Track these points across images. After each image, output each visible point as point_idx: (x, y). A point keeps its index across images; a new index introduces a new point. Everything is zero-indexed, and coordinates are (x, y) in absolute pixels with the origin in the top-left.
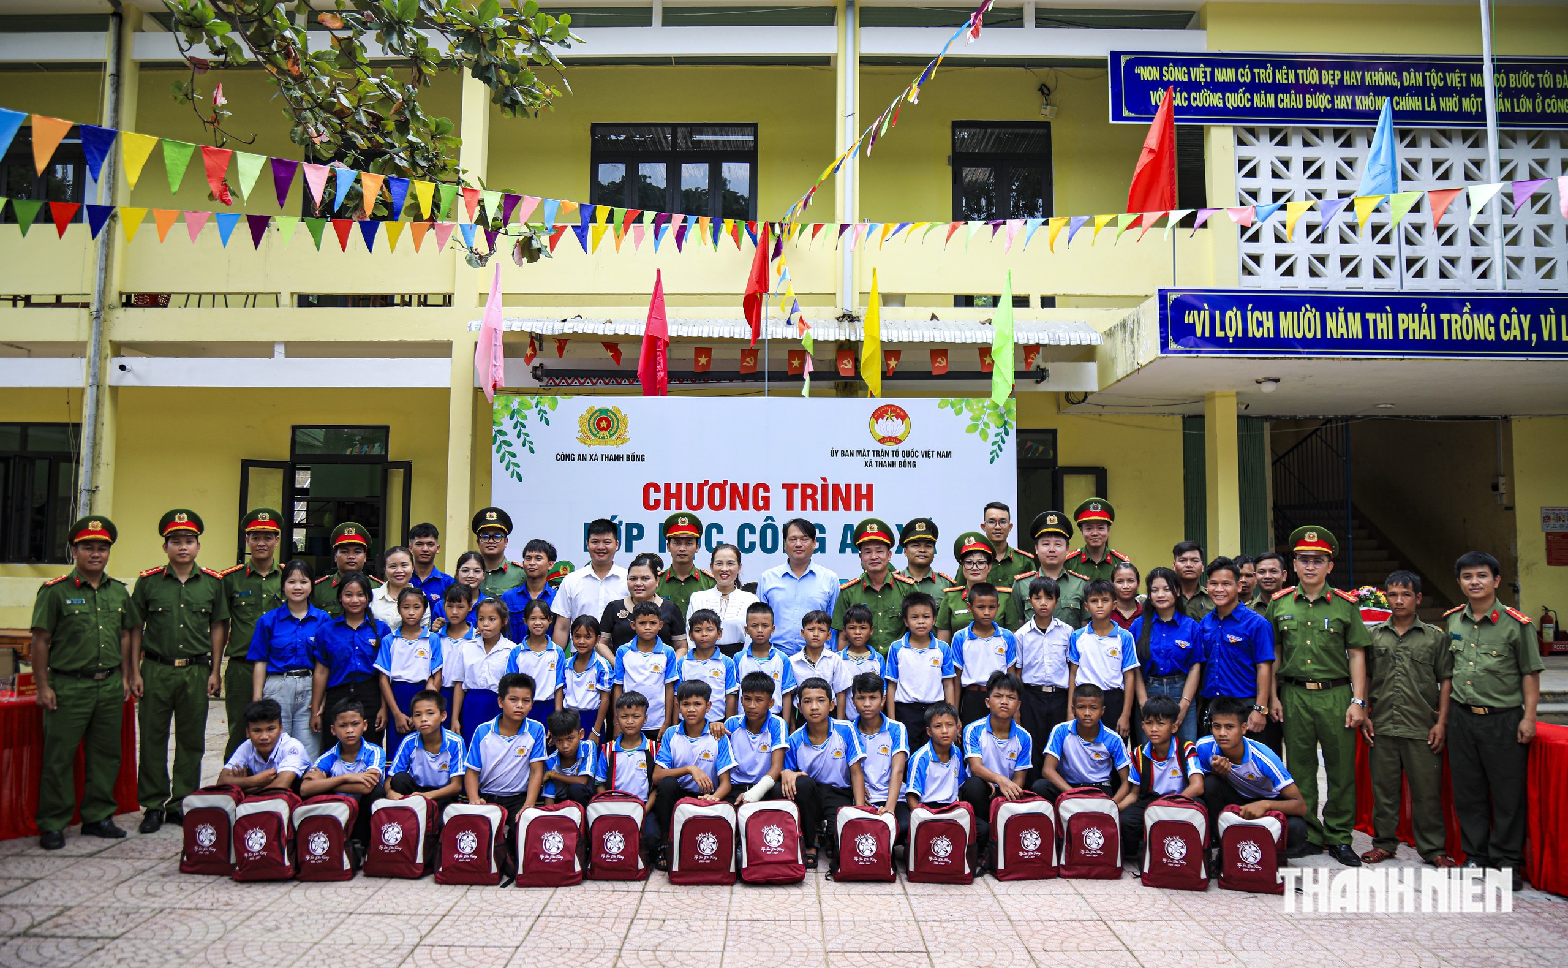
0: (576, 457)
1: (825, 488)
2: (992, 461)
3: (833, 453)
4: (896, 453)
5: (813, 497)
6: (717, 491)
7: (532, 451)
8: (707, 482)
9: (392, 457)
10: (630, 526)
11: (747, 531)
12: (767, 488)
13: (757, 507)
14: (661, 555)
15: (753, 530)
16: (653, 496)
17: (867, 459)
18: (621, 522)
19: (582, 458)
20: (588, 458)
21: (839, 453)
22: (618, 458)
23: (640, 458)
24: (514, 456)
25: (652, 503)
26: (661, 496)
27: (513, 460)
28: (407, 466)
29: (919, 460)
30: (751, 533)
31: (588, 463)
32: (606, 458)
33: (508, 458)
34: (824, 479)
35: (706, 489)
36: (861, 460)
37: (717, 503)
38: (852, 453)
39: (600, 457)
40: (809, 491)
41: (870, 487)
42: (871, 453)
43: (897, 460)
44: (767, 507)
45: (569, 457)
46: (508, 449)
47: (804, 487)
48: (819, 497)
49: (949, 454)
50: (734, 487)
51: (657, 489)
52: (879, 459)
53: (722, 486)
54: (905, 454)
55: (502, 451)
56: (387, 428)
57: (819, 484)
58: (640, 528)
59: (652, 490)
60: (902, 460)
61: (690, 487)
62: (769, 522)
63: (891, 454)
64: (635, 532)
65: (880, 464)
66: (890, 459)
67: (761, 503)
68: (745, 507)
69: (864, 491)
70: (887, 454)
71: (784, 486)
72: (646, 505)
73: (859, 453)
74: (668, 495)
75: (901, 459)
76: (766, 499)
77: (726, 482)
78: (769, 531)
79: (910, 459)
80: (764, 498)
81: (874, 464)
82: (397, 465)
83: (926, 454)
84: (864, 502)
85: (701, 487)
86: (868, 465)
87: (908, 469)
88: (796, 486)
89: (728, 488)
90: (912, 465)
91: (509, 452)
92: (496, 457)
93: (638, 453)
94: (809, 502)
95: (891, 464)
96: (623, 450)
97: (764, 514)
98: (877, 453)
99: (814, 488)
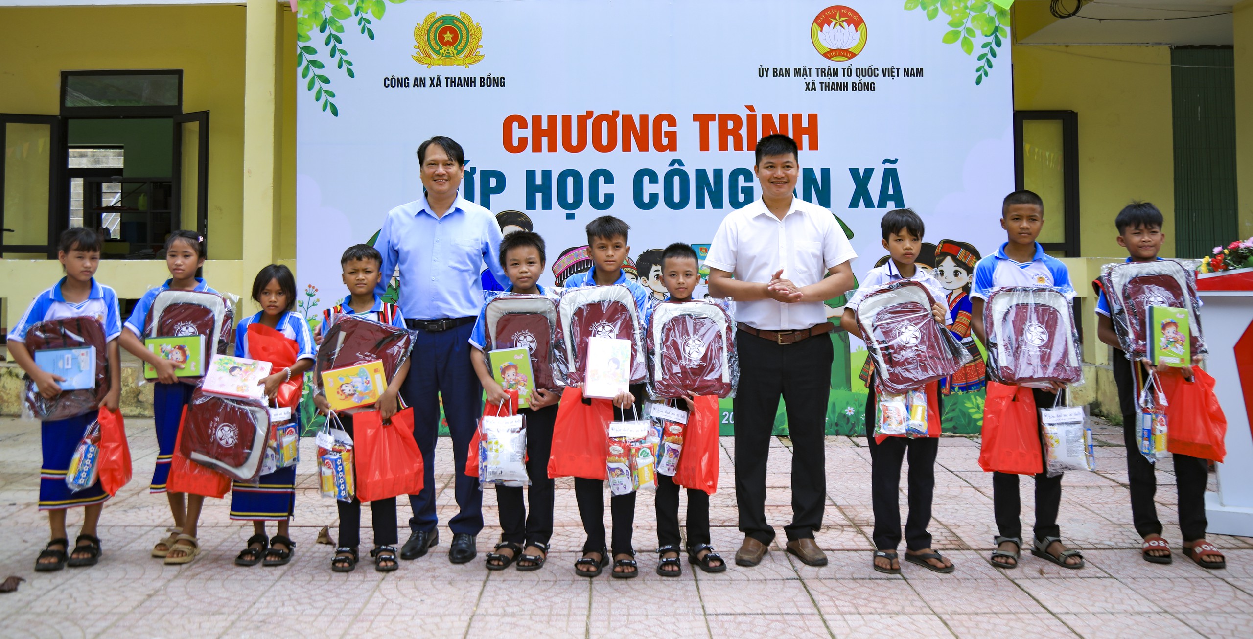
0: (411, 82)
1: (752, 119)
2: (978, 82)
3: (763, 72)
4: (848, 72)
5: (735, 133)
6: (605, 125)
7: (351, 74)
8: (590, 114)
9: (186, 108)
10: (486, 175)
11: (646, 179)
12: (672, 121)
13: (660, 148)
15: (654, 179)
16: (518, 133)
17: (809, 80)
18: (473, 170)
19: (420, 82)
20: (428, 82)
21: (771, 73)
22: (469, 82)
23: (499, 82)
24: (326, 81)
25: (515, 143)
26: (528, 133)
27: (325, 87)
28: (203, 118)
29: (880, 81)
30: (651, 182)
31: (427, 90)
32: (453, 82)
33: (318, 84)
34: (751, 108)
35: (590, 123)
36: (801, 81)
37: (605, 142)
38: (787, 72)
39: (443, 82)
40: (730, 125)
41: (813, 118)
42: (814, 72)
43: (850, 80)
44: (672, 147)
45: (401, 82)
46: (319, 72)
47: (723, 119)
48: (744, 132)
49: (920, 72)
50: (628, 119)
51: (523, 124)
52: (825, 79)
53: (611, 119)
54: (860, 72)
55: (311, 75)
56: (179, 73)
57: (743, 114)
58: (501, 178)
59: (515, 125)
60: (857, 80)
61: (567, 120)
62: (676, 166)
63: (840, 72)
64: (493, 182)
65: (827, 87)
66: (840, 79)
67: (665, 141)
68: (643, 147)
69: (805, 124)
70: (835, 72)
71: (696, 118)
72: (508, 144)
73: (797, 72)
74: (538, 133)
75: (854, 79)
76: (672, 136)
77: (616, 113)
78: (677, 180)
79: (867, 80)
80: (667, 134)
81: (818, 86)
82: (192, 117)
83: (889, 72)
84: (805, 138)
85: (582, 120)
86: (809, 87)
87: (865, 93)
88: (712, 117)
89: (619, 121)
90: (870, 87)
91: (320, 77)
92: (302, 84)
93: (496, 75)
94: (730, 139)
95: (842, 87)
96: (476, 71)
97: (669, 155)
98: (822, 72)
99: (737, 119)
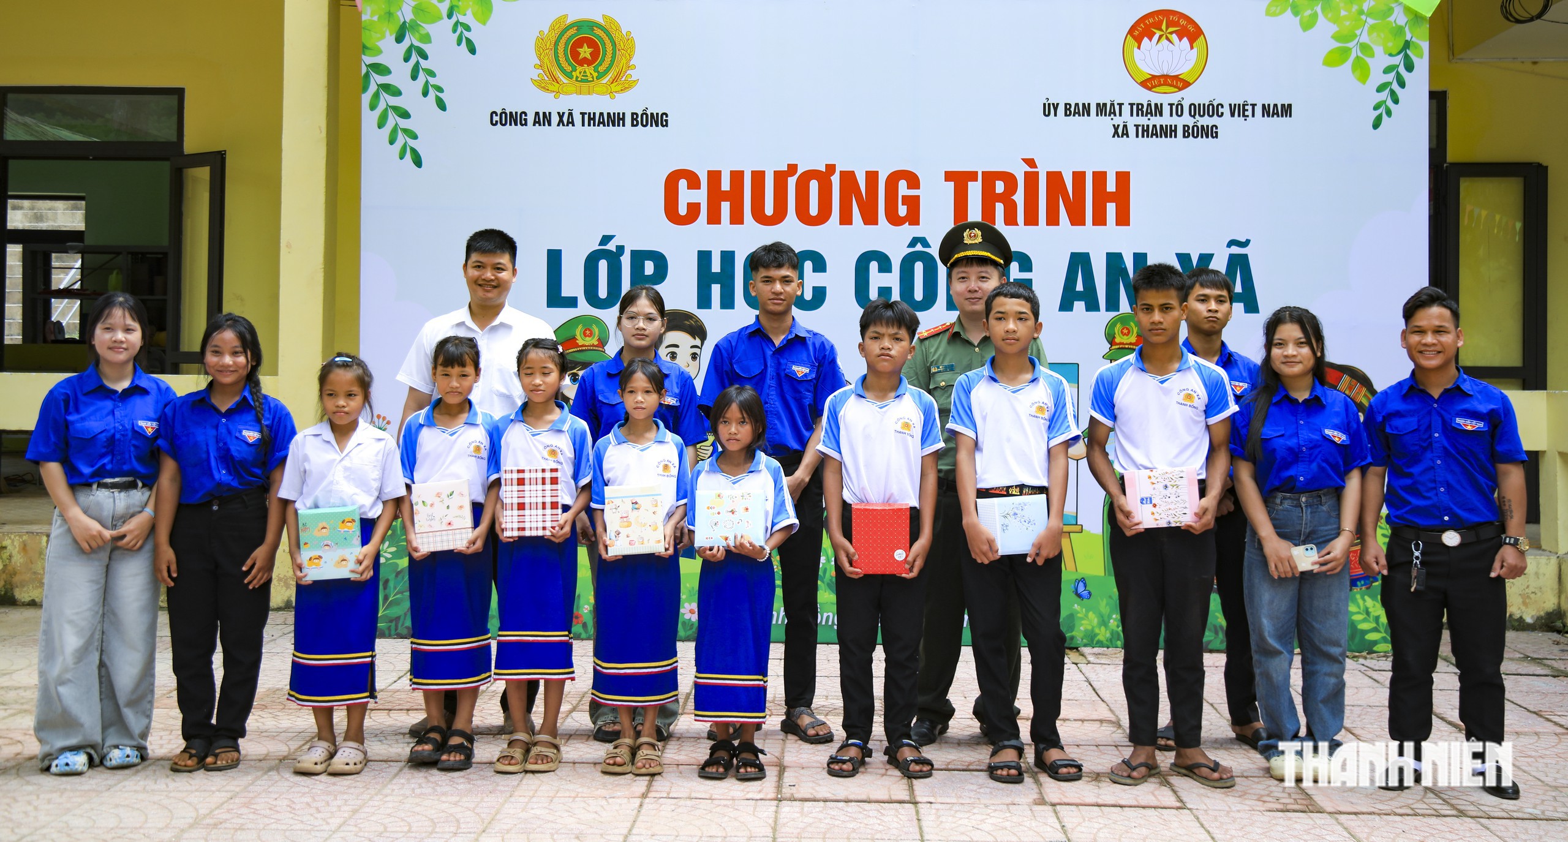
0: (531, 119)
1: (1031, 179)
2: (1376, 125)
3: (1049, 109)
4: (1177, 109)
5: (1007, 198)
6: (814, 185)
7: (441, 105)
8: (792, 169)
9: (192, 144)
10: (639, 257)
11: (874, 266)
12: (913, 181)
13: (895, 220)
14: (702, 315)
15: (885, 265)
16: (686, 196)
17: (1118, 120)
18: (621, 249)
19: (542, 119)
20: (555, 119)
21: (1061, 110)
22: (616, 120)
23: (659, 120)
24: (405, 115)
25: (683, 211)
26: (701, 196)
27: (403, 123)
28: (216, 161)
29: (1225, 123)
30: (881, 270)
31: (554, 130)
32: (592, 119)
33: (392, 119)
34: (1030, 162)
35: (792, 182)
36: (1106, 123)
37: (814, 210)
38: (1086, 109)
39: (577, 119)
40: (1000, 187)
41: (1123, 178)
42: (1126, 109)
43: (1179, 122)
44: (913, 218)
45: (515, 119)
46: (394, 101)
47: (990, 178)
48: (1019, 197)
49: (1286, 110)
50: (848, 178)
51: (694, 182)
52: (1143, 121)
53: (824, 177)
54: (1196, 110)
55: (382, 106)
56: (179, 93)
57: (1019, 171)
58: (661, 262)
59: (683, 183)
60: (1190, 122)
61: (758, 177)
62: (919, 247)
63: (1166, 110)
64: (649, 268)
65: (1146, 132)
66: (1166, 120)
67: (902, 211)
68: (870, 218)
69: (1111, 186)
70: (1159, 110)
71: (949, 176)
72: (671, 213)
73: (1101, 109)
74: (715, 196)
75: (1187, 120)
76: (913, 203)
77: (831, 168)
78: (919, 267)
79: (1206, 121)
80: (907, 200)
81: (1132, 131)
82: (199, 159)
83: (1239, 110)
84: (1111, 208)
85: (781, 178)
86: (1120, 132)
87: (1201, 141)
88: (972, 176)
89: (835, 180)
90: (1210, 132)
91: (395, 109)
92: (369, 119)
93: (653, 109)
94: (999, 207)
95: (1168, 132)
96: (626, 103)
97: (908, 232)
98: (1138, 109)
99: (1009, 179)
